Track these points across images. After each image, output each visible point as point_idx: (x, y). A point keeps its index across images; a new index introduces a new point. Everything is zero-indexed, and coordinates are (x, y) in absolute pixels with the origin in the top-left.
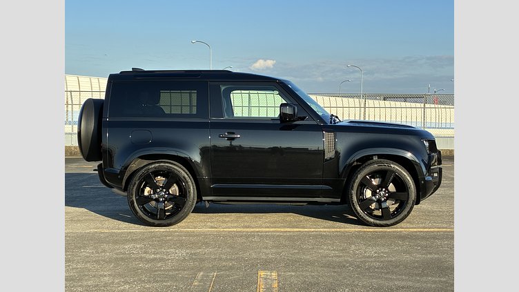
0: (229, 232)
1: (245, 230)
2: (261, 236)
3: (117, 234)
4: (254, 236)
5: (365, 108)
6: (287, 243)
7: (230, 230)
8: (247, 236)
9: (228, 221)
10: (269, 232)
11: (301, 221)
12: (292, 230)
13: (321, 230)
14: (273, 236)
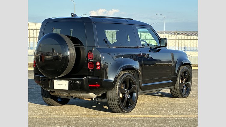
4: (133, 120)
5: (176, 39)
8: (130, 120)
10: (141, 117)
11: (158, 111)
13: (173, 116)
14: (145, 120)
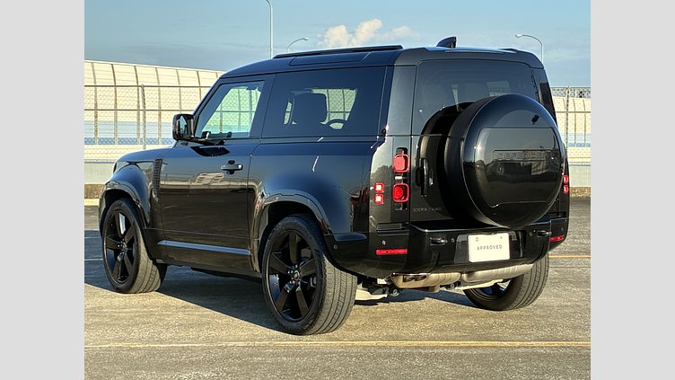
0: (365, 347)
1: (392, 343)
2: (426, 356)
3: (162, 352)
4: (412, 355)
6: (478, 370)
7: (365, 343)
8: (402, 356)
9: (357, 327)
10: (438, 348)
11: (491, 327)
12: (479, 343)
13: (534, 343)
14: (449, 356)
